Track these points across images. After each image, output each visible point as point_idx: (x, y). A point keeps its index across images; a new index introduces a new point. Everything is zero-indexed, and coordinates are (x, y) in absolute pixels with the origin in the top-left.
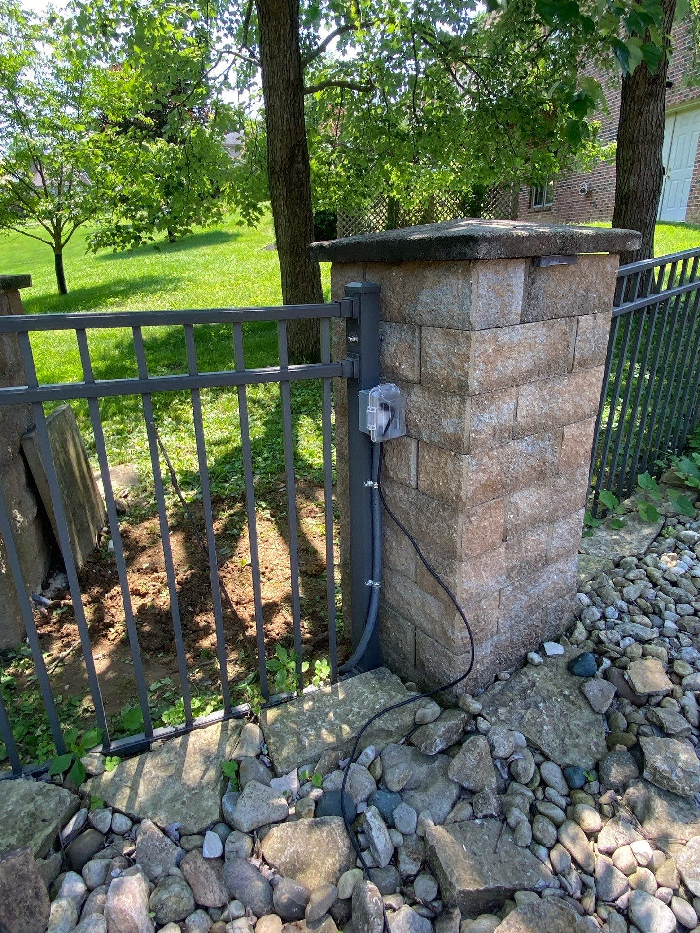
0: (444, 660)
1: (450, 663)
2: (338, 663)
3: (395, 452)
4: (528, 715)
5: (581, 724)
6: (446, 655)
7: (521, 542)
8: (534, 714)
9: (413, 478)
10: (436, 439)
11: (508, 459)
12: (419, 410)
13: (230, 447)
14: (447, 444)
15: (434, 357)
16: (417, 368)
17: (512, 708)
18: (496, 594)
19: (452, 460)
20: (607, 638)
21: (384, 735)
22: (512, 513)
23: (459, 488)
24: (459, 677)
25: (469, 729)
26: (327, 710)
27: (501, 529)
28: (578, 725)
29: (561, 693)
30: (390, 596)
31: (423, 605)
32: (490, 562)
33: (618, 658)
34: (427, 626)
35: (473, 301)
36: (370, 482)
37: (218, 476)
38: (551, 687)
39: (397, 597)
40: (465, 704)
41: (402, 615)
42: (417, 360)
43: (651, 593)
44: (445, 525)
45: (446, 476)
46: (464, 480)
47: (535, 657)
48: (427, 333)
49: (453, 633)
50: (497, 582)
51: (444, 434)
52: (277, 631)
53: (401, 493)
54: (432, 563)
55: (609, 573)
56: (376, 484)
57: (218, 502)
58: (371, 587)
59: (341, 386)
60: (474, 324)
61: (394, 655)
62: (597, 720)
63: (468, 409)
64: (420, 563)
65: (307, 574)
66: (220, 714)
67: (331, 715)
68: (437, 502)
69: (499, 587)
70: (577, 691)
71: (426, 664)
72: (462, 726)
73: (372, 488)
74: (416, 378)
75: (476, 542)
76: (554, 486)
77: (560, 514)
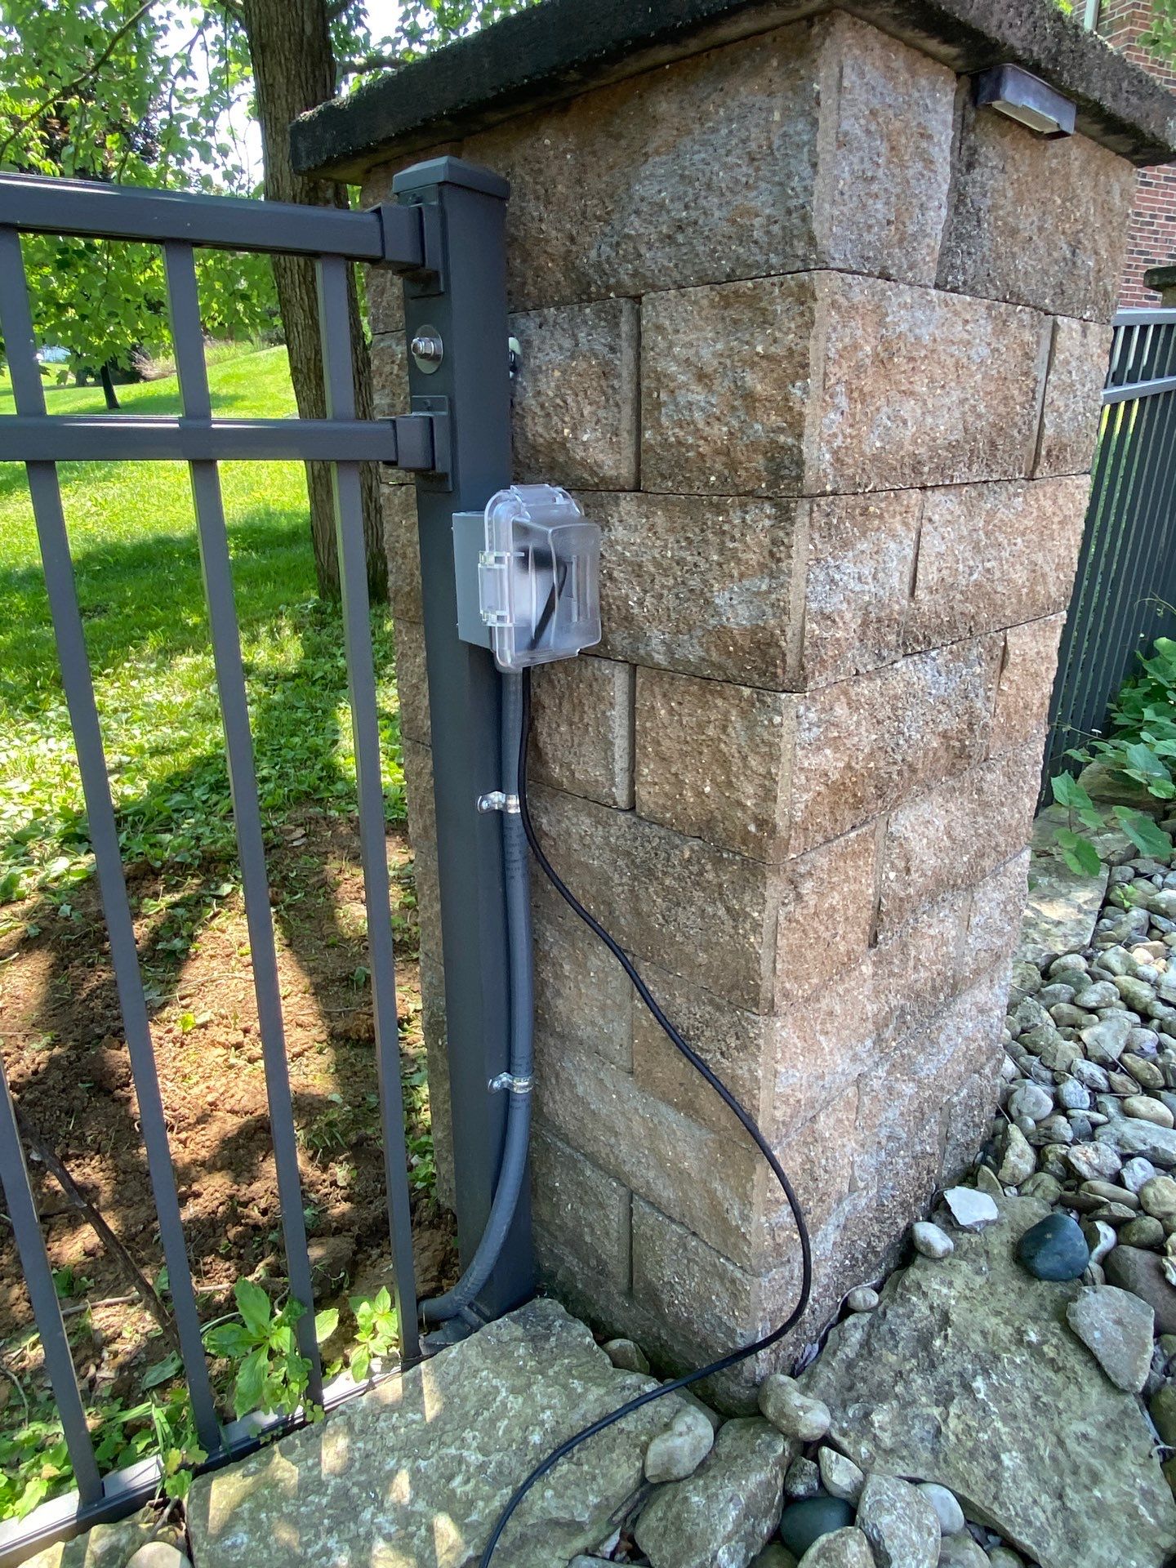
0: (718, 1287)
1: (735, 1296)
2: (422, 1289)
3: (566, 707)
4: (953, 1422)
5: (1092, 1433)
6: (722, 1276)
7: (906, 945)
8: (967, 1418)
9: (621, 778)
10: (692, 652)
11: (894, 709)
12: (637, 570)
13: (185, 758)
14: (730, 663)
15: (684, 386)
16: (626, 439)
17: (905, 1405)
18: (851, 1092)
19: (743, 714)
20: (1090, 1164)
21: (559, 1532)
22: (893, 867)
23: (768, 795)
24: (762, 1330)
25: (800, 1489)
26: (391, 1463)
27: (867, 914)
28: (1085, 1436)
29: (1019, 1339)
30: (560, 1108)
31: (652, 1133)
32: (838, 1009)
33: (1129, 1221)
34: (667, 1193)
35: (825, 158)
36: (496, 797)
37: (151, 820)
38: (992, 1323)
39: (578, 1111)
40: (782, 1414)
41: (592, 1158)
42: (627, 410)
43: (1148, 1037)
44: (722, 912)
45: (724, 762)
46: (782, 772)
47: (931, 1233)
48: (658, 311)
49: (745, 1218)
50: (855, 1058)
51: (722, 632)
52: (263, 1204)
53: (585, 823)
54: (682, 1021)
55: (1037, 993)
56: (514, 801)
57: (142, 877)
58: (507, 1092)
59: (404, 538)
60: (826, 244)
61: (572, 1261)
62: (1125, 1412)
63: (802, 540)
64: (647, 1019)
65: (348, 1039)
66: (68, 1504)
67: (402, 1486)
68: (696, 844)
69: (855, 1070)
70: (1055, 1325)
71: (665, 1297)
72: (780, 1482)
73: (501, 814)
74: (626, 471)
75: (809, 955)
76: (980, 791)
77: (987, 863)
